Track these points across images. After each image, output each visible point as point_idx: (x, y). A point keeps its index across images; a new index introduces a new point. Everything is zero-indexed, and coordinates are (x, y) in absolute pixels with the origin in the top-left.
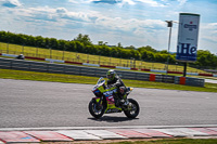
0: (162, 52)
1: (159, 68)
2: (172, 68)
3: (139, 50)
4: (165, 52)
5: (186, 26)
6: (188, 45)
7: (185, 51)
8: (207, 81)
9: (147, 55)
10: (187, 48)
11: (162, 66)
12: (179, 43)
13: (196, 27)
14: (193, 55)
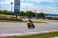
0: (10, 12)
1: (9, 16)
2: (13, 16)
3: (3, 11)
4: (11, 12)
5: (16, 4)
6: (17, 9)
7: (16, 11)
8: (23, 20)
9: (5, 13)
10: (17, 10)
11: (10, 16)
12: (14, 9)
13: (19, 4)
14: (19, 12)
